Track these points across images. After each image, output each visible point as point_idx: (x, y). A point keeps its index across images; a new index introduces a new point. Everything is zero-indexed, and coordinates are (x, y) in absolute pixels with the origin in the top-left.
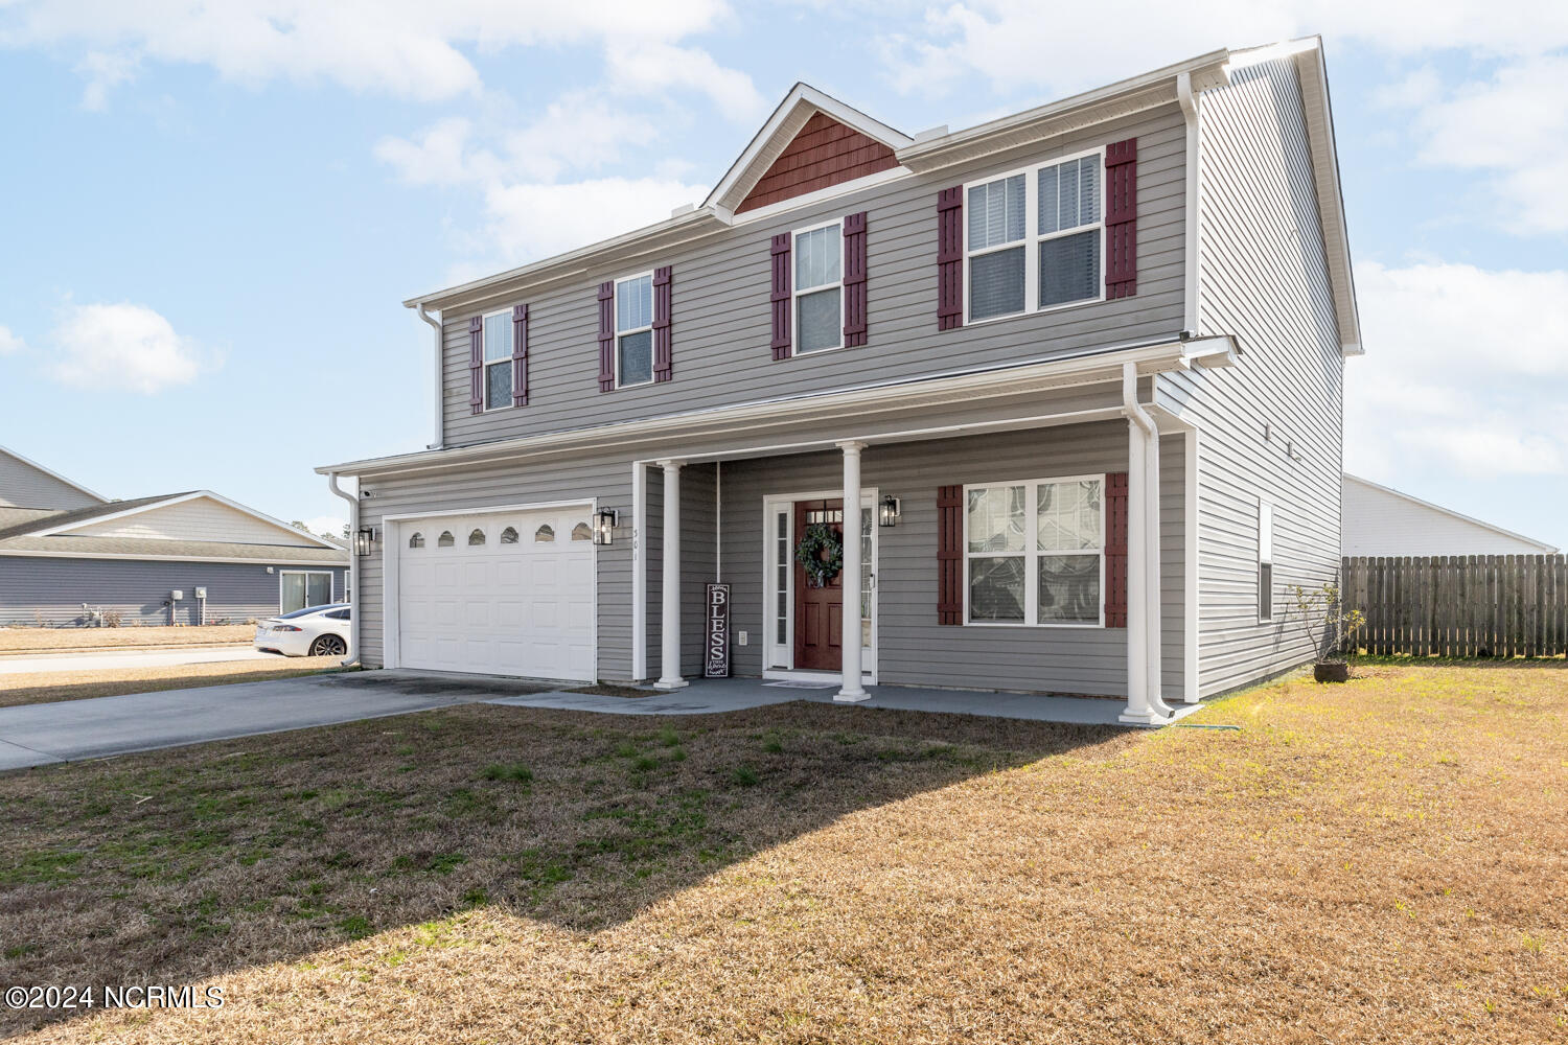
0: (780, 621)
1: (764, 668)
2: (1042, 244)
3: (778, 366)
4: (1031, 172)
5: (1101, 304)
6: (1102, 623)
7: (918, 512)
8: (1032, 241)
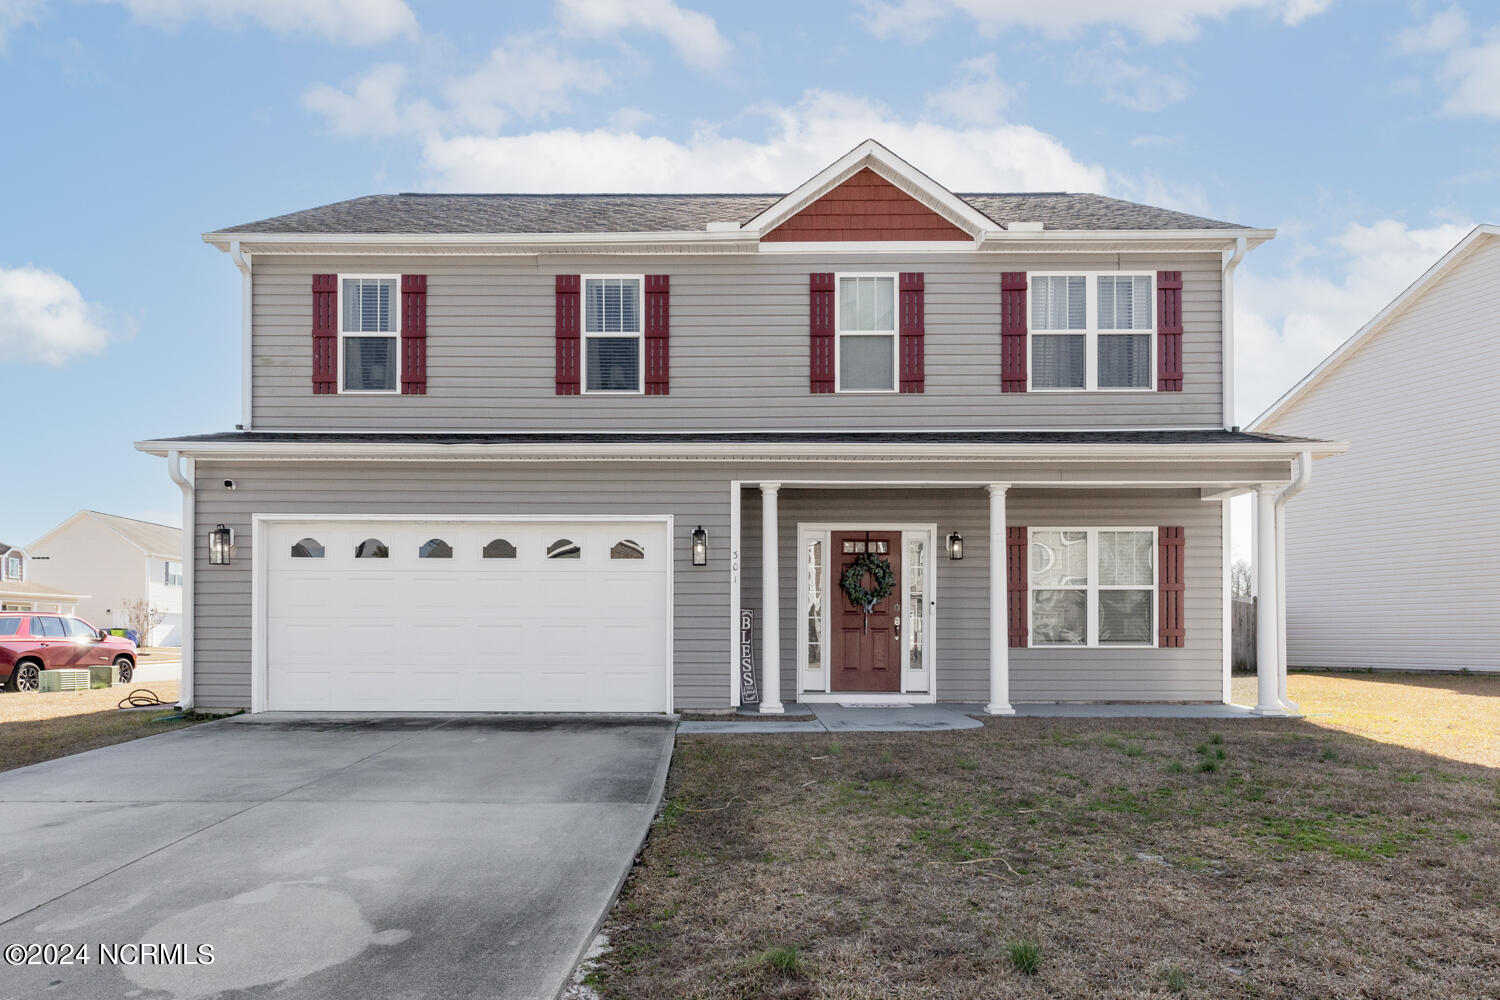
0: (811, 646)
1: (800, 690)
2: (1100, 336)
3: (813, 399)
4: (1092, 277)
5: (1153, 393)
6: (1156, 644)
7: (977, 548)
8: (1092, 333)
